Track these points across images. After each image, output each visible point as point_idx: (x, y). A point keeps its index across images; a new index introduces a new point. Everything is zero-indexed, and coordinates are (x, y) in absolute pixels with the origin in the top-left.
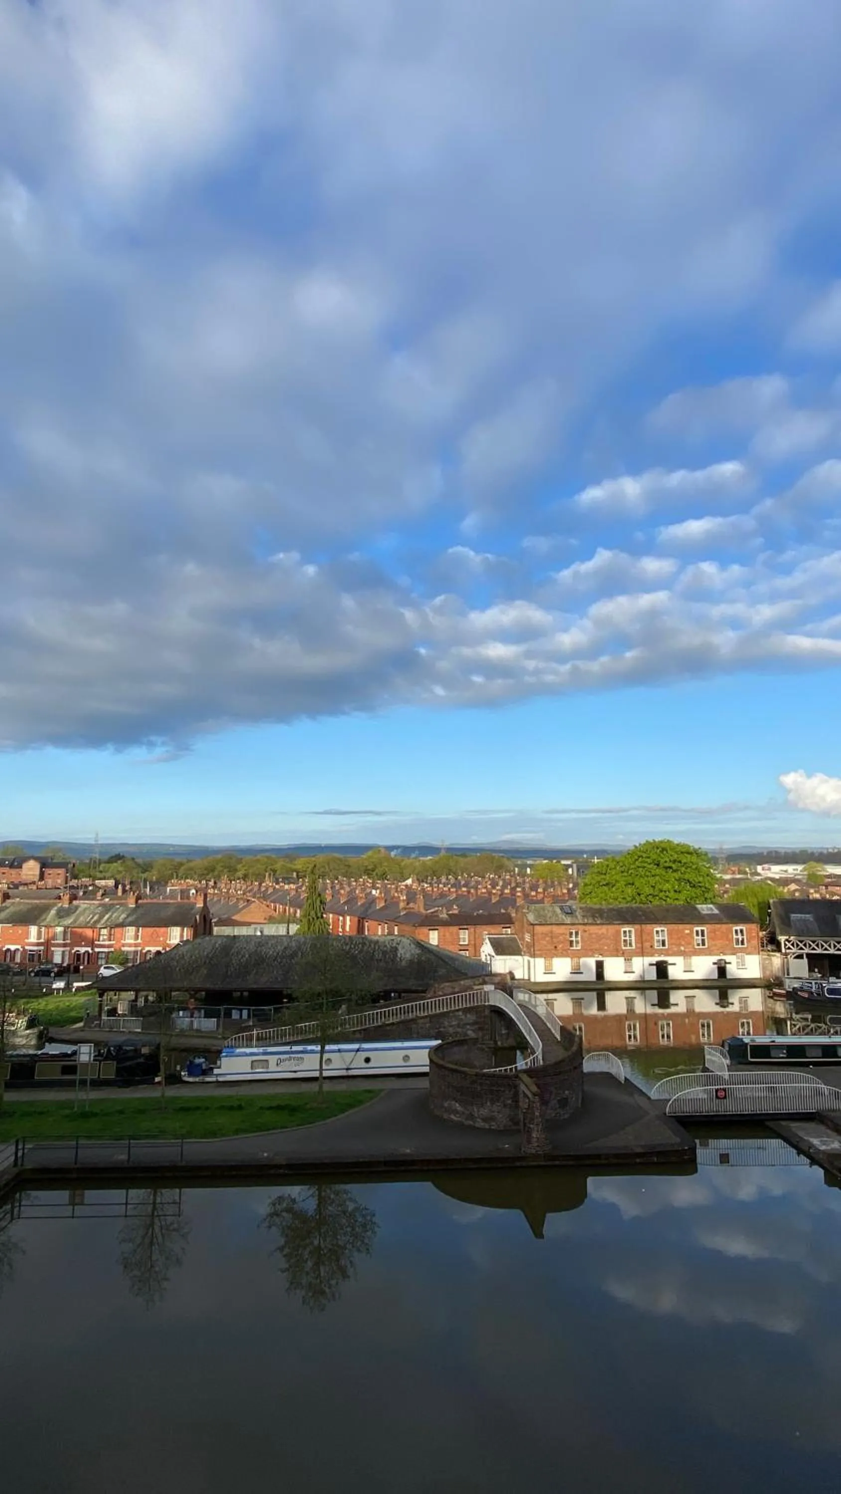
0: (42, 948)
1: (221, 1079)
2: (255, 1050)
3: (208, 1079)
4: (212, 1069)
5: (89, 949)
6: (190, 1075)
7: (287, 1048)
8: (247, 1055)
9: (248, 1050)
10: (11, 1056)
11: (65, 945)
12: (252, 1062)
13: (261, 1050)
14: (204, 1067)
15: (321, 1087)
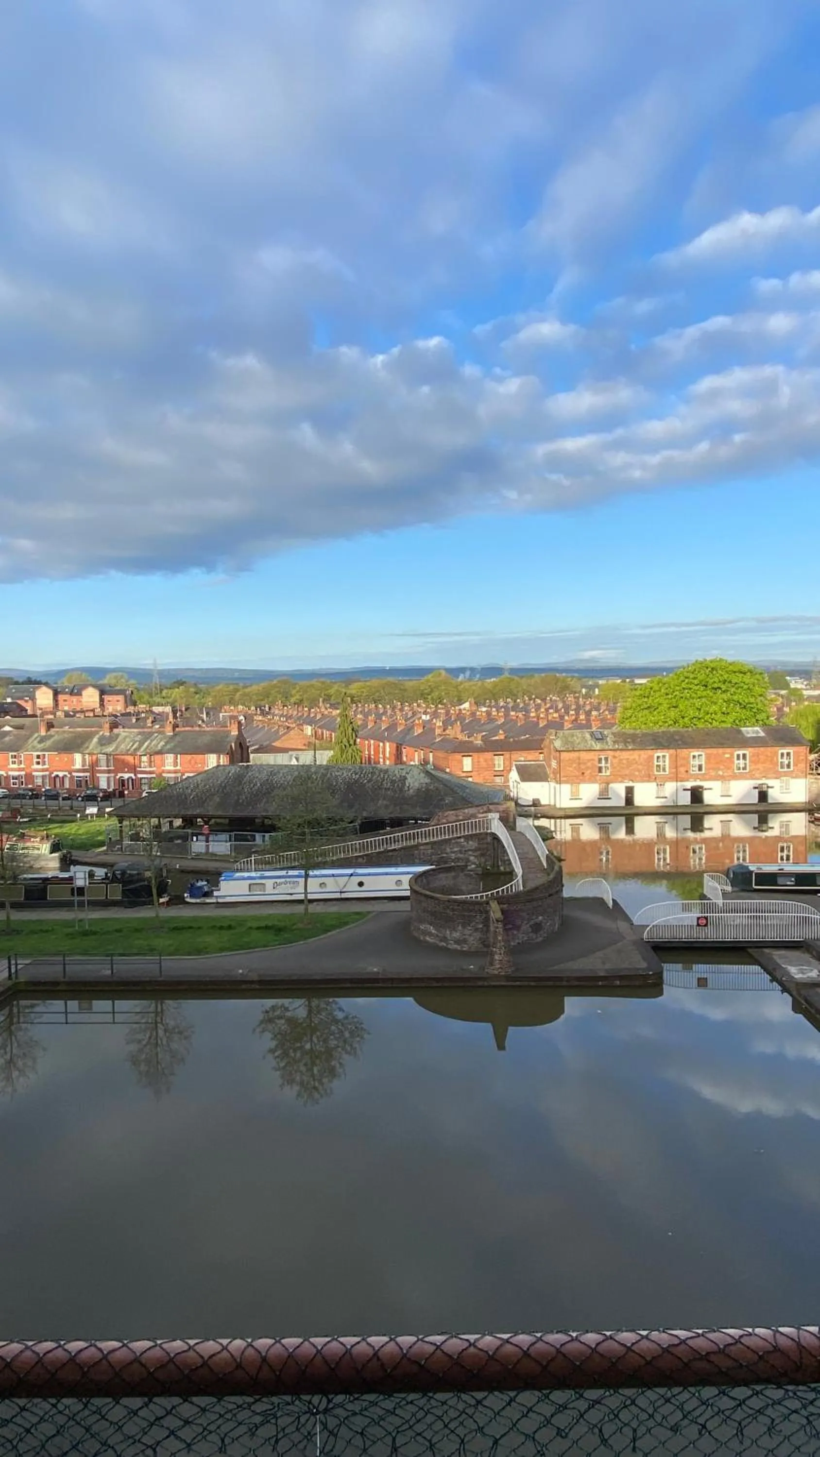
0: (88, 774)
1: (220, 900)
2: (253, 874)
3: (208, 901)
4: (212, 891)
5: (132, 775)
6: (191, 897)
7: (283, 873)
8: (244, 879)
9: (246, 874)
10: (25, 879)
11: (109, 772)
12: (250, 885)
13: (259, 874)
14: (206, 889)
15: (306, 909)
